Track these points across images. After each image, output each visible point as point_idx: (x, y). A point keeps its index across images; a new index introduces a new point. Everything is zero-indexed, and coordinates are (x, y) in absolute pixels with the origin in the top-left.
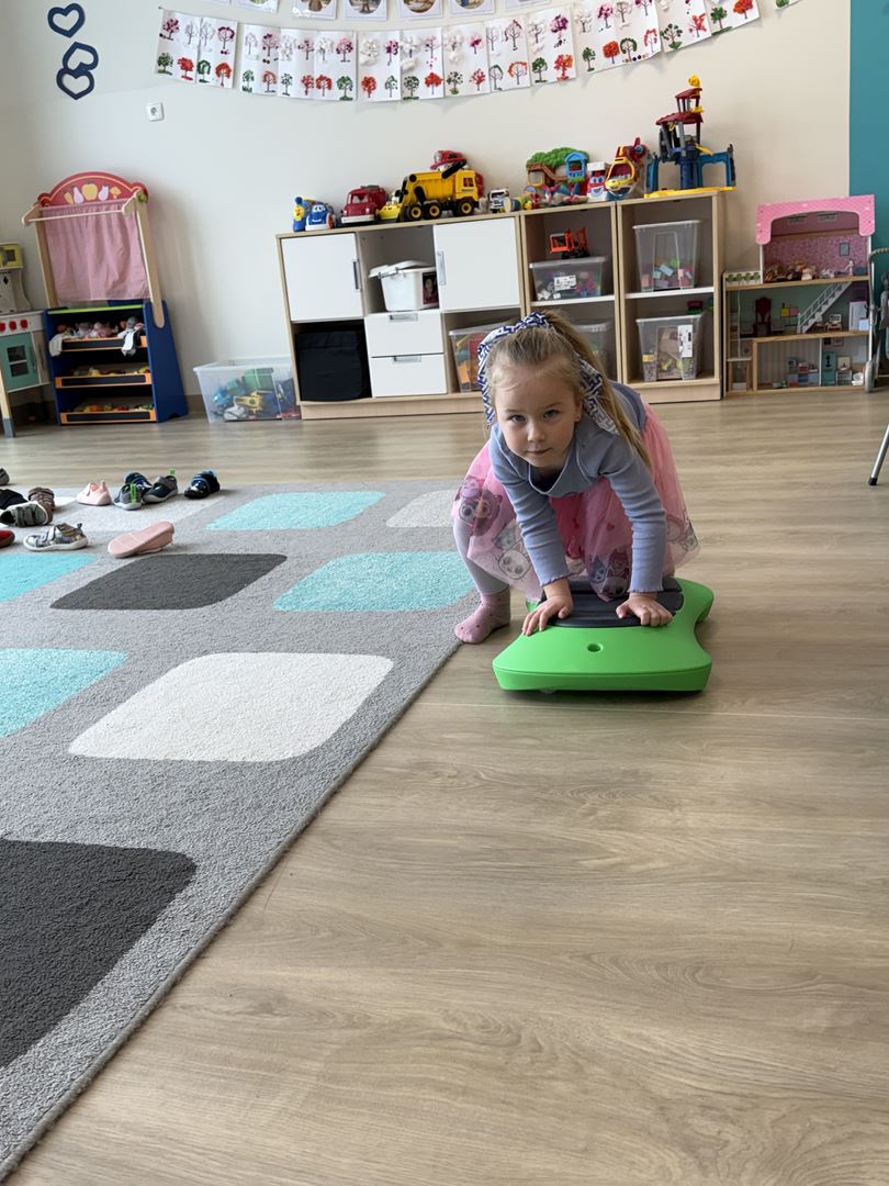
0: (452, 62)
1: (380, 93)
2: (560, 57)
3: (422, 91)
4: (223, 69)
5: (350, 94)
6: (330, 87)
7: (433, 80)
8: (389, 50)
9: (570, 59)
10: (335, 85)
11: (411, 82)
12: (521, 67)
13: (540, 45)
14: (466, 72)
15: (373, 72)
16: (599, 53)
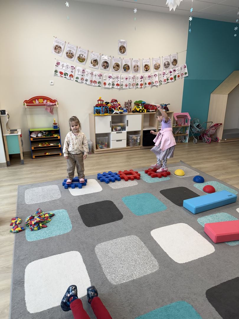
0: (122, 82)
1: (107, 86)
2: (141, 84)
3: (115, 86)
4: (71, 76)
5: (100, 85)
6: (96, 83)
7: (118, 85)
8: (109, 77)
9: (143, 84)
10: (97, 83)
11: (113, 85)
12: (134, 85)
13: (138, 81)
14: (124, 84)
15: (105, 81)
16: (147, 84)
